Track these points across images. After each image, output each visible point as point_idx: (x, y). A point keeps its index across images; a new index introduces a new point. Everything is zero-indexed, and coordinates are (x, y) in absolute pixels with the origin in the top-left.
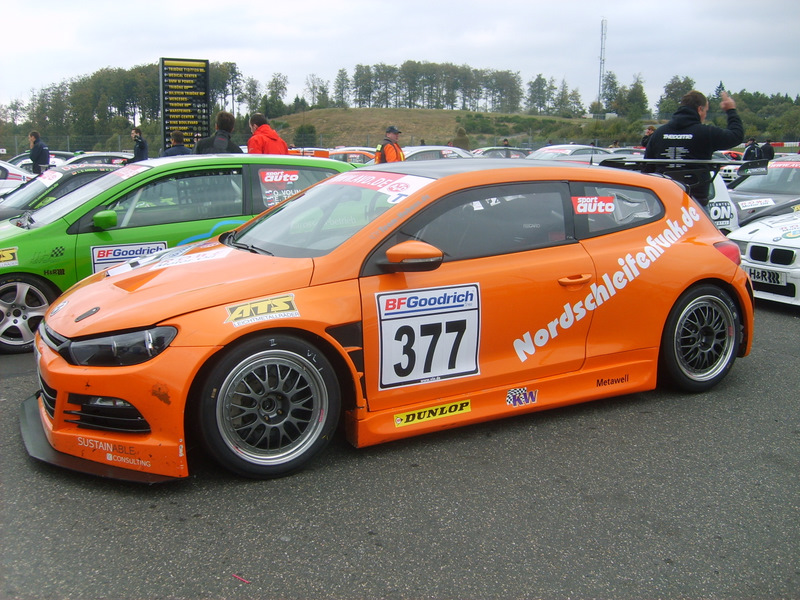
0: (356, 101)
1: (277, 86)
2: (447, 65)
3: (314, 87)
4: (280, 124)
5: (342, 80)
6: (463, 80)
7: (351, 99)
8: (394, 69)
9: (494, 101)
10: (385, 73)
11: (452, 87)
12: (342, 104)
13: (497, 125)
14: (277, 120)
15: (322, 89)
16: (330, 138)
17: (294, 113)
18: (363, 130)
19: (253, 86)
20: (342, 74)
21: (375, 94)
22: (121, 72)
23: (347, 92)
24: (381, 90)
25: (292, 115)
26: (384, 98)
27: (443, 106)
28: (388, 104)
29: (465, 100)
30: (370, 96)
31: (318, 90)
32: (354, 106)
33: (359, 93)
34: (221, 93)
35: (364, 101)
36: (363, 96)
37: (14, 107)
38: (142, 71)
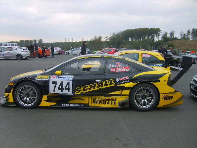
1: (172, 34)
3: (182, 34)
4: (166, 43)
5: (188, 32)
7: (190, 37)
12: (188, 39)
14: (166, 42)
15: (184, 35)
16: (178, 47)
17: (172, 41)
18: (188, 46)
19: (166, 34)
20: (189, 31)
22: (132, 30)
23: (189, 36)
25: (171, 41)
30: (196, 37)
31: (183, 35)
32: (191, 39)
33: (193, 36)
34: (156, 35)
35: (194, 38)
36: (194, 37)
37: (107, 37)
38: (136, 30)
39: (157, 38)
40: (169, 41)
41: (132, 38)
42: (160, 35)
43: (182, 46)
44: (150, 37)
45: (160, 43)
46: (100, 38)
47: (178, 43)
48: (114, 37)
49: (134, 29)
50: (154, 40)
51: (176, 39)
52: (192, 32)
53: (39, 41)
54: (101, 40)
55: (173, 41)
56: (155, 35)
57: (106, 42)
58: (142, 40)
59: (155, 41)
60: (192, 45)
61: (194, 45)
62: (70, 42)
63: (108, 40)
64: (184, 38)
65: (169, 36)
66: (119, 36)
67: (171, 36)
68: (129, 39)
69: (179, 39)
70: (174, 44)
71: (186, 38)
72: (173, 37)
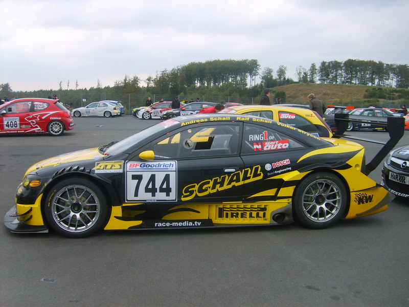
0: (319, 80)
1: (282, 72)
2: (370, 61)
3: (300, 73)
5: (313, 69)
6: (379, 69)
7: (317, 79)
8: (341, 63)
9: (398, 81)
10: (336, 65)
11: (373, 73)
12: (312, 81)
13: (388, 94)
15: (305, 73)
16: (294, 98)
19: (269, 72)
20: (313, 66)
21: (330, 76)
22: (200, 64)
23: (315, 75)
24: (333, 75)
25: (281, 86)
26: (335, 78)
27: (367, 84)
28: (337, 82)
29: (380, 80)
30: (327, 78)
31: (302, 74)
32: (319, 82)
33: (322, 76)
34: (250, 75)
35: (324, 80)
36: (324, 78)
37: (149, 79)
38: (209, 64)
39: (253, 80)
40: (276, 87)
41: (201, 81)
42: (257, 75)
43: (302, 95)
44: (239, 78)
45: (259, 89)
46: (136, 80)
47: (293, 90)
48: (165, 79)
49: (204, 62)
50: (246, 85)
51: (289, 82)
52: (320, 67)
53: (3, 88)
54: (137, 84)
55: (284, 86)
56: (248, 74)
57: (149, 89)
58: (221, 84)
59: (248, 86)
60: (320, 93)
61: (325, 94)
62: (71, 91)
63: (152, 84)
64: (305, 80)
65: (275, 76)
66: (174, 75)
67: (280, 76)
68: (196, 82)
69: (296, 83)
70: (286, 93)
71: (309, 79)
72: (285, 79)
